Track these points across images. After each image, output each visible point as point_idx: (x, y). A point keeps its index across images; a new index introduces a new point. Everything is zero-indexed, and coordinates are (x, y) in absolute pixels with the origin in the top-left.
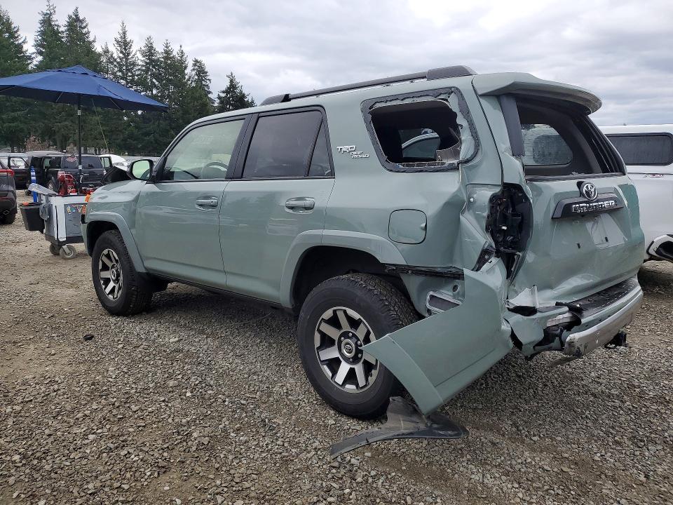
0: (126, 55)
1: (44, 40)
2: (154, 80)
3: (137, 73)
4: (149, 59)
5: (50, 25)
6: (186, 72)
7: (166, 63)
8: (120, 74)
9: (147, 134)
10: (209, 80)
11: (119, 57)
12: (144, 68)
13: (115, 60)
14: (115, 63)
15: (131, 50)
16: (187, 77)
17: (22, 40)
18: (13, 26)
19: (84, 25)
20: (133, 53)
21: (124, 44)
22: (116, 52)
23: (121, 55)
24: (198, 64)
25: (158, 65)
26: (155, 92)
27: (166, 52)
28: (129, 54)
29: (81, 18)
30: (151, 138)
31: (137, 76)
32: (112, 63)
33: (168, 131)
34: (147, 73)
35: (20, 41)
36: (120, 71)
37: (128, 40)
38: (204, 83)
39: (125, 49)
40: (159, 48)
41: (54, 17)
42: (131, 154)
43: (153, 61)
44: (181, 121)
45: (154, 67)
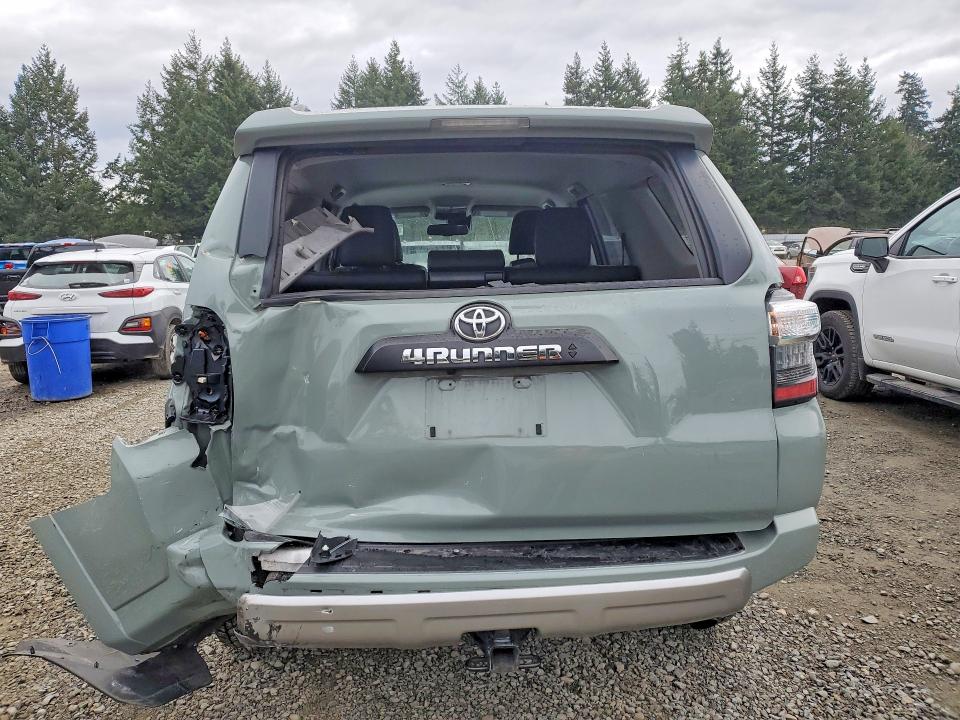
0: (774, 91)
1: (669, 90)
2: (816, 119)
3: (789, 113)
4: (811, 89)
5: (680, 69)
6: (871, 98)
7: (836, 90)
8: (763, 118)
9: (796, 202)
10: (928, 103)
11: (764, 95)
12: (800, 104)
13: (758, 100)
14: (758, 104)
15: (782, 80)
16: (872, 106)
17: (651, 95)
18: (641, 80)
19: (727, 59)
20: (785, 85)
21: (773, 75)
22: (760, 89)
23: (768, 91)
24: (909, 81)
25: (824, 96)
26: (816, 137)
27: (840, 74)
28: (778, 88)
29: (724, 52)
30: (803, 206)
31: (789, 117)
32: (754, 104)
33: (831, 193)
34: (805, 110)
35: (648, 97)
36: (764, 113)
37: (779, 68)
38: (917, 109)
39: (774, 82)
40: (828, 70)
41: (685, 59)
42: (770, 230)
43: (817, 90)
44: (854, 176)
45: (817, 99)
